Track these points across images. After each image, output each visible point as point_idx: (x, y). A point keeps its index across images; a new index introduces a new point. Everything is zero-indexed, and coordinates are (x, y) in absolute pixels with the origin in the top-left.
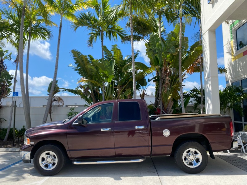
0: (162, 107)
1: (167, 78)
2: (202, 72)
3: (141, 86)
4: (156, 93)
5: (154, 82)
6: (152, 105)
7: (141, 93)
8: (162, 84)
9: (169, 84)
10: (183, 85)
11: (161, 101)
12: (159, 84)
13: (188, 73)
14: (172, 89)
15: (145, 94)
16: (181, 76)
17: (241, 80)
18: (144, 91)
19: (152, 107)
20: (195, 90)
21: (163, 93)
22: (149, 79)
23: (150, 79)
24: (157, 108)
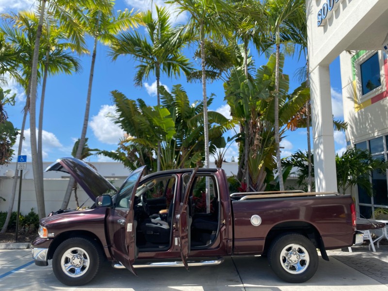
0: (250, 181)
1: (257, 136)
3: (216, 148)
4: (240, 159)
5: (237, 142)
6: (233, 177)
7: (217, 158)
8: (250, 145)
9: (260, 145)
10: (281, 148)
11: (247, 171)
12: (244, 146)
13: (288, 129)
14: (264, 153)
15: (223, 160)
16: (278, 133)
17: (369, 141)
19: (234, 181)
20: (299, 155)
21: (250, 158)
23: (231, 138)
24: (241, 181)
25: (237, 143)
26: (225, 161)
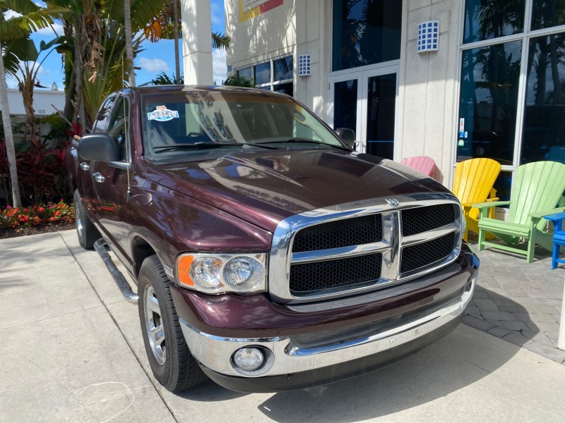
0: (86, 120)
1: (96, 44)
2: (179, 40)
3: (19, 60)
4: (67, 82)
5: (59, 52)
6: (57, 114)
7: (22, 79)
8: (83, 60)
9: (102, 60)
10: (136, 68)
11: (82, 105)
12: (73, 60)
13: (147, 37)
14: (108, 74)
15: (36, 83)
16: (130, 42)
17: (255, 67)
18: (30, 75)
19: (58, 121)
20: (163, 80)
21: (87, 84)
22: (43, 43)
23: (46, 43)
24: (71, 122)
25: (61, 55)
26: (38, 85)
